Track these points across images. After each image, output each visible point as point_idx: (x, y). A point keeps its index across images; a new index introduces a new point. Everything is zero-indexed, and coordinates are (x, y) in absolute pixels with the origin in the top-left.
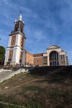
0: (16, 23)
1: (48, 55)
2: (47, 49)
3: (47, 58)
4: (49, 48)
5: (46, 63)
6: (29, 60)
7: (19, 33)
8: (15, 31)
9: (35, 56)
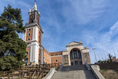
0: (30, 14)
1: (68, 53)
2: (67, 46)
3: (68, 57)
4: (69, 45)
5: (67, 62)
6: (47, 60)
7: (36, 25)
8: (30, 23)
9: (52, 54)
